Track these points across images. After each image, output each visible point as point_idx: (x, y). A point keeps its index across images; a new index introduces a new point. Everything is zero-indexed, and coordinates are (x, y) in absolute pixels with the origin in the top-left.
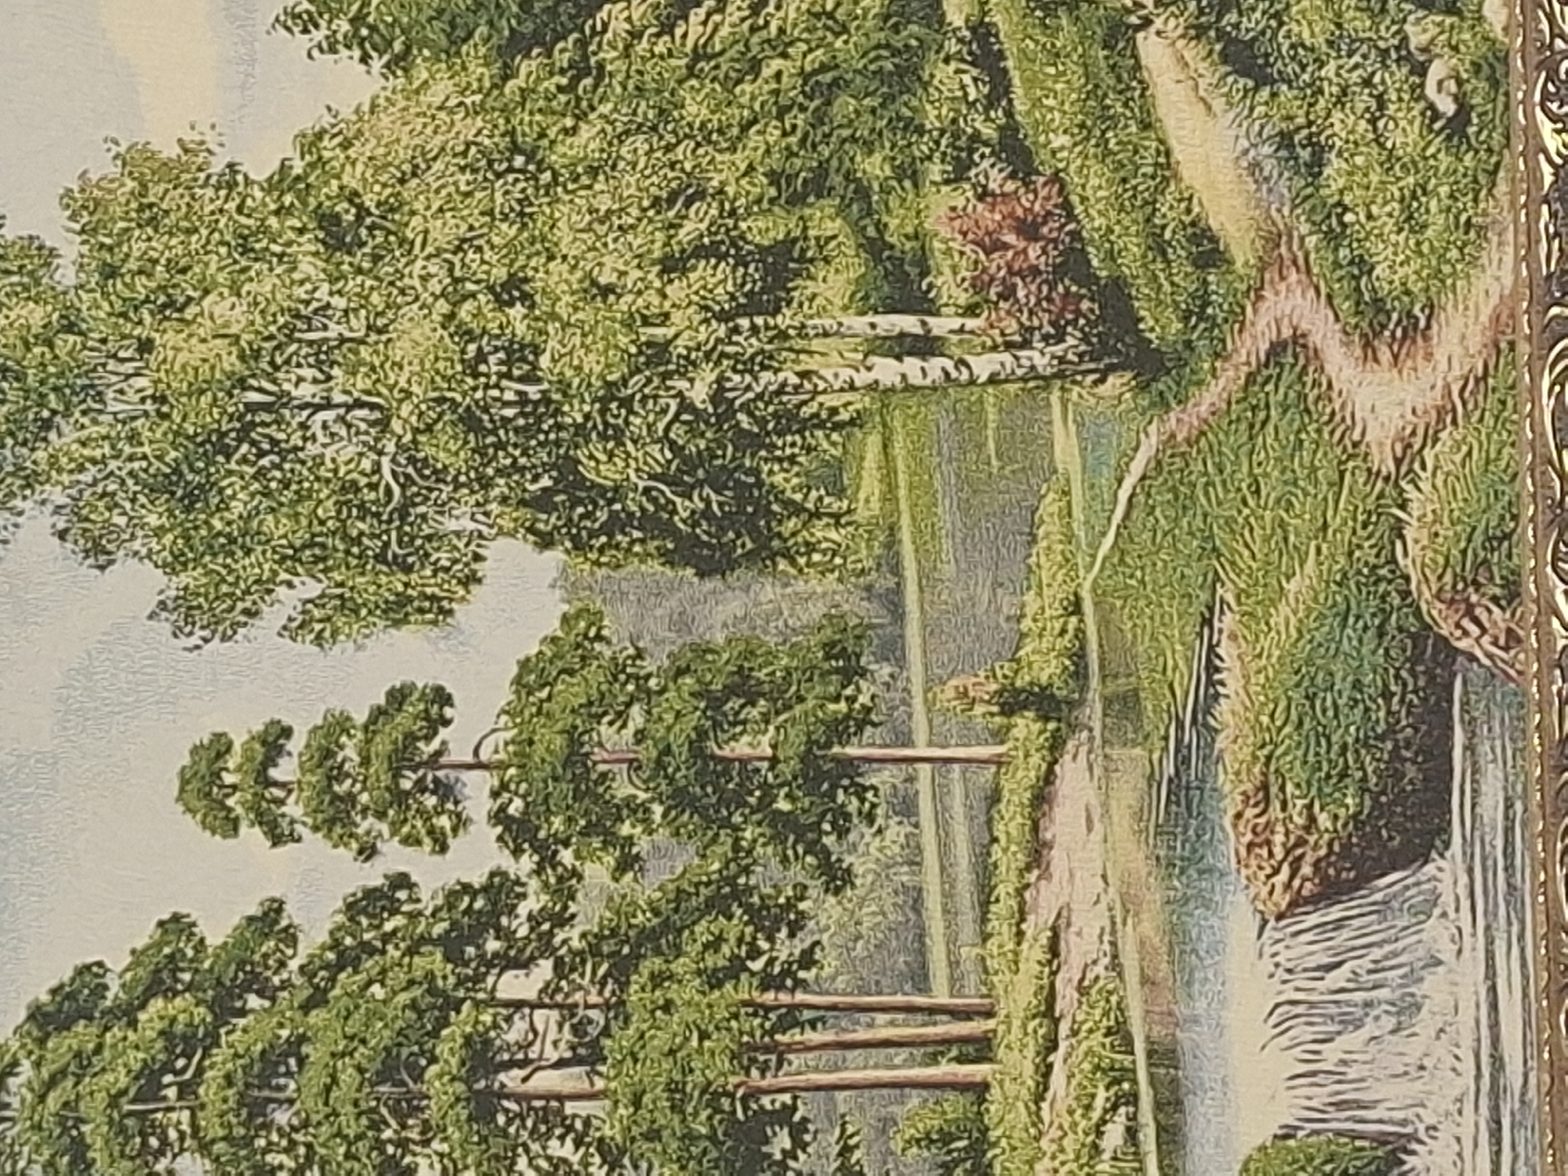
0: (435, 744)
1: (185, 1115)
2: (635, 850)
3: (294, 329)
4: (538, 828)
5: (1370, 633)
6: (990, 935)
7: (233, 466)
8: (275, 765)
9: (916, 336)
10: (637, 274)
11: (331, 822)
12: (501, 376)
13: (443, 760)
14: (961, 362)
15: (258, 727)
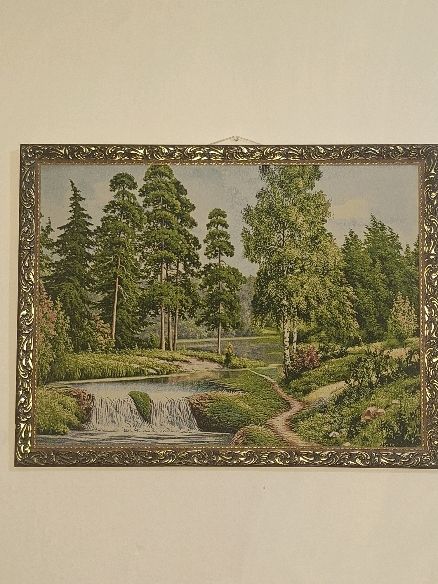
0: (224, 254)
1: (160, 208)
2: (204, 288)
3: (297, 231)
4: (208, 271)
5: (238, 419)
6: (187, 350)
7: (273, 220)
8: (221, 226)
9: (293, 340)
10: (305, 292)
11: (210, 235)
12: (288, 267)
13: (221, 255)
14: (288, 348)
15: (227, 223)
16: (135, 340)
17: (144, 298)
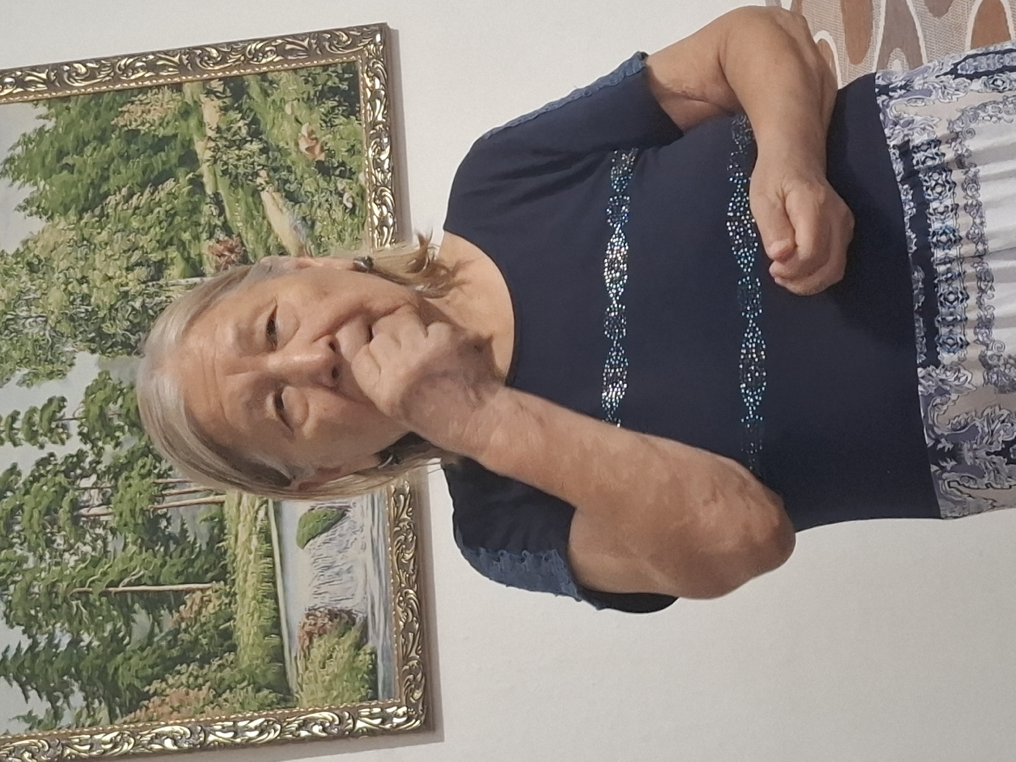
0: (62, 413)
2: (120, 440)
3: (20, 296)
4: (92, 436)
7: (3, 337)
8: (15, 423)
11: (31, 439)
12: (80, 304)
13: (64, 418)
15: (10, 412)
16: (211, 549)
17: (140, 540)
